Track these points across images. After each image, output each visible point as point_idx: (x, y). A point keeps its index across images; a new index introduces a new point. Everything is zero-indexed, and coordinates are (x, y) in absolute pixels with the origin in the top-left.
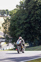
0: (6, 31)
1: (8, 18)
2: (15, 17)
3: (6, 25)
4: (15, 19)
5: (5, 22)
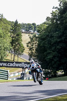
0: (32, 53)
3: (32, 45)
4: (44, 37)
5: (31, 41)
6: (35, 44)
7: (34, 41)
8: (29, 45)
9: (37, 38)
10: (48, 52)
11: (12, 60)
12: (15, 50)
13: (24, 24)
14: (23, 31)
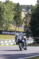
0: (27, 25)
1: (29, 13)
2: (35, 12)
3: (27, 20)
5: (26, 17)
6: (29, 19)
7: (28, 17)
8: (25, 20)
9: (30, 14)
10: (37, 24)
11: (15, 30)
12: (16, 23)
13: (24, 5)
14: (24, 10)
